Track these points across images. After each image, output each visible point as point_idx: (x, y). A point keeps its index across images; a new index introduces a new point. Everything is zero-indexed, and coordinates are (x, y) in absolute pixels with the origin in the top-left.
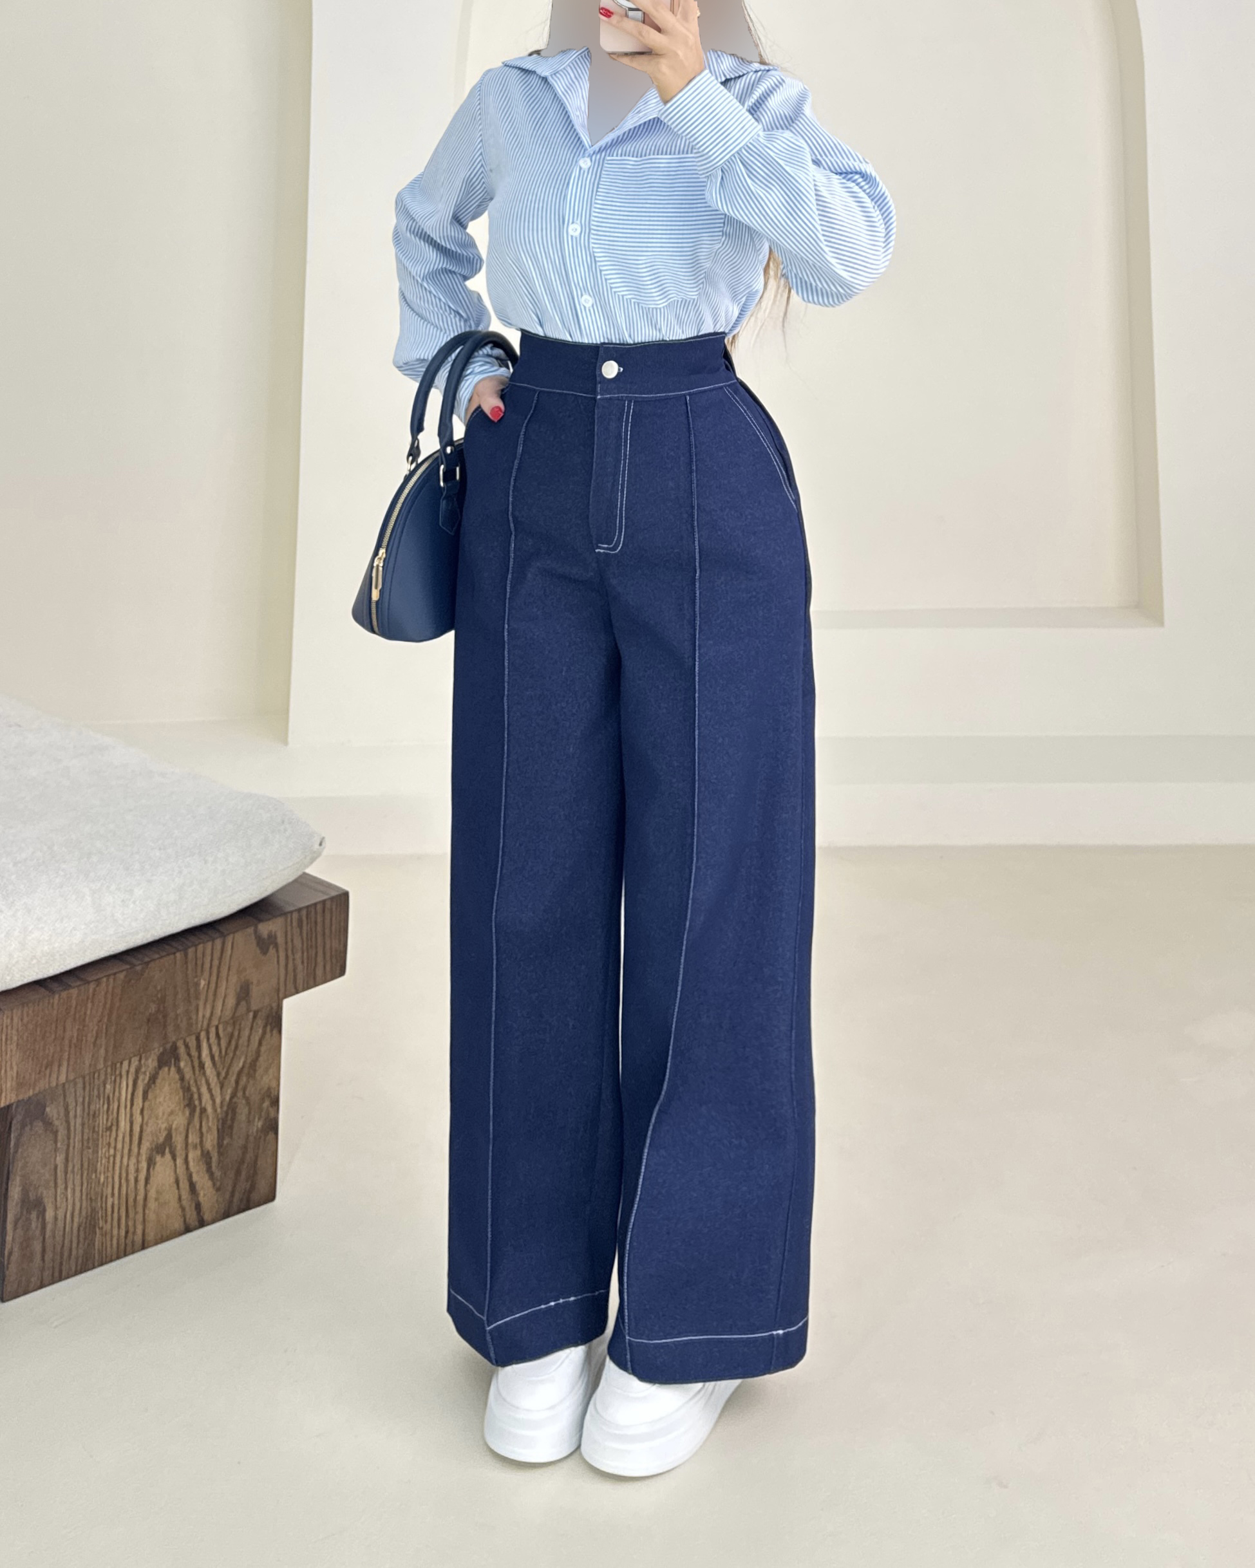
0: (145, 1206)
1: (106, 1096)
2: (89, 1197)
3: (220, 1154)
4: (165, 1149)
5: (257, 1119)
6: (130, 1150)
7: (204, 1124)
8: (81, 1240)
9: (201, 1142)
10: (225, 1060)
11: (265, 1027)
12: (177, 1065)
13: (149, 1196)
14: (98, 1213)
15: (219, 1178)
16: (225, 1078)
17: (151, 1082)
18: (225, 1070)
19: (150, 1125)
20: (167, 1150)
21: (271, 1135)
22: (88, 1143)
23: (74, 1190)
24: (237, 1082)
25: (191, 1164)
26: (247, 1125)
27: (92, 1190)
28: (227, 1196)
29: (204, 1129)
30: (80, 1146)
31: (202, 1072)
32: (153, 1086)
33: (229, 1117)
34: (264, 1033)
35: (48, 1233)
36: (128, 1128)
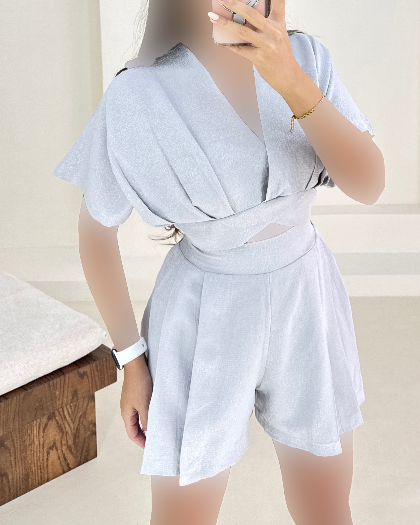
0: (47, 468)
1: (28, 434)
2: (25, 469)
3: (75, 445)
4: (53, 448)
5: (88, 432)
6: (40, 451)
7: (68, 437)
8: (24, 483)
9: (67, 443)
10: (74, 414)
11: (89, 400)
12: (55, 419)
13: (48, 465)
14: (29, 473)
15: (75, 453)
16: (75, 420)
17: (46, 426)
18: (74, 417)
19: (47, 440)
21: (94, 436)
22: (23, 451)
23: (19, 468)
24: (79, 421)
25: (64, 451)
26: (84, 434)
27: (26, 466)
28: (79, 458)
29: (68, 438)
30: (20, 452)
31: (65, 419)
32: (46, 428)
33: (77, 433)
34: (88, 402)
35: (10, 484)
36: (38, 443)
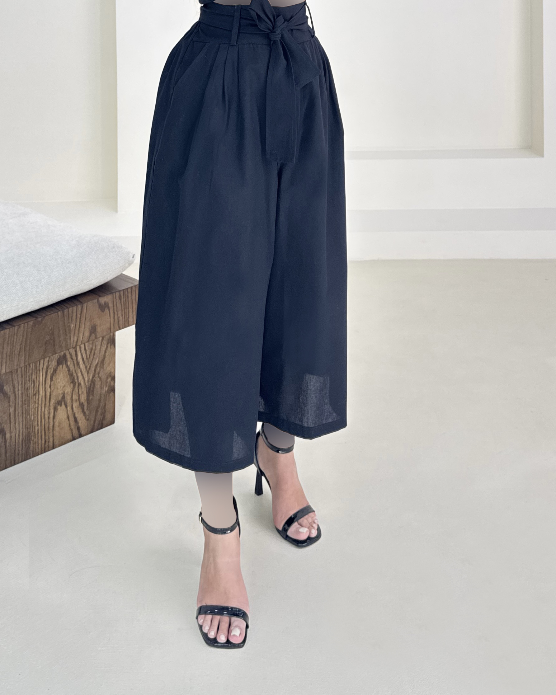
0: (53, 429)
1: (33, 380)
2: (27, 426)
3: (88, 403)
4: (62, 403)
5: (105, 387)
6: (45, 404)
7: (80, 390)
8: (24, 447)
9: (79, 398)
10: (89, 361)
11: (108, 344)
12: (66, 364)
13: (55, 425)
14: (31, 433)
15: (88, 415)
16: (89, 369)
17: (54, 373)
18: (89, 365)
19: (54, 392)
20: (63, 403)
21: (112, 394)
22: (25, 402)
23: (19, 424)
24: (95, 370)
25: (75, 409)
26: (100, 389)
27: (28, 424)
28: (92, 422)
29: (80, 393)
30: (21, 403)
31: (78, 366)
32: (55, 374)
33: (92, 386)
34: (107, 347)
35: (8, 444)
36: (44, 394)
